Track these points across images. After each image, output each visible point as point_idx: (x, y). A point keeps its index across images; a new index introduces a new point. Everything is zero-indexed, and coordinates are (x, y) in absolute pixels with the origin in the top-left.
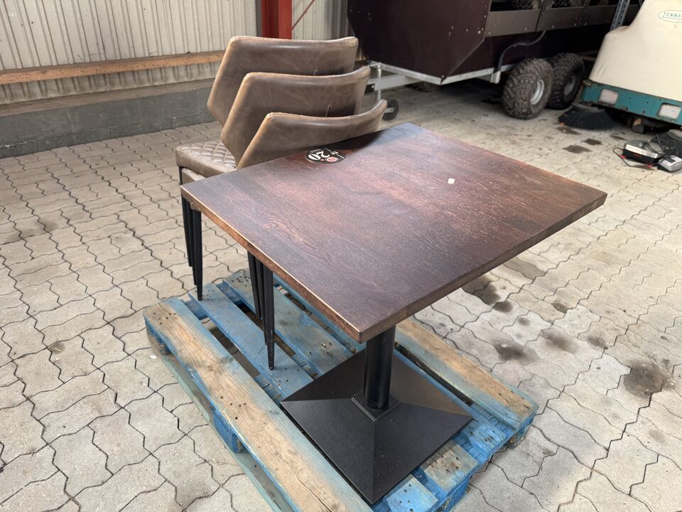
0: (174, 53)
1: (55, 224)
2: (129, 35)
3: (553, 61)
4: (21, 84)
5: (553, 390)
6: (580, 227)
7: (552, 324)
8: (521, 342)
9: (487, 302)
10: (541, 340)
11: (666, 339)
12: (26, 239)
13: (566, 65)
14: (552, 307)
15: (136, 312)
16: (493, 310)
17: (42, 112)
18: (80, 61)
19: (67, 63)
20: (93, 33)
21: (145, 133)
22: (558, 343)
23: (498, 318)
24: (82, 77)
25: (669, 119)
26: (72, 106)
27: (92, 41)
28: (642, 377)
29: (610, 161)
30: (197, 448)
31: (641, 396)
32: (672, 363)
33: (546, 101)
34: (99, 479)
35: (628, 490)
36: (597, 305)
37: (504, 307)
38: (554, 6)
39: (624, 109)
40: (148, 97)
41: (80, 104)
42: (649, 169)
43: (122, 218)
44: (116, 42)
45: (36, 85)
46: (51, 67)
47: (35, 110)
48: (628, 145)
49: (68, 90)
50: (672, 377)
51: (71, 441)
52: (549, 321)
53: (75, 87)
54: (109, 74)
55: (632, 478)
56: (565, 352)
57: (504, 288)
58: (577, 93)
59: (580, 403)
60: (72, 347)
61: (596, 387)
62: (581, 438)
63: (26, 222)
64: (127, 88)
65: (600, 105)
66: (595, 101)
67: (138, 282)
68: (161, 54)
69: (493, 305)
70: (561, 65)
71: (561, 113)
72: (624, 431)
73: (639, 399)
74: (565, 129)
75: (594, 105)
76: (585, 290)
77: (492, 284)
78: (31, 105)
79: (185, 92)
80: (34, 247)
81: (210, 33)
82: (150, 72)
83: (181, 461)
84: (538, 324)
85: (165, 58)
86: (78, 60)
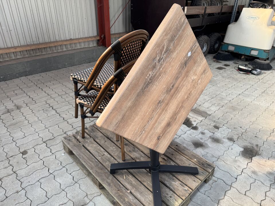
0: (65, 39)
1: (22, 106)
2: (48, 33)
3: (209, 36)
4: (7, 53)
5: (215, 158)
6: (223, 97)
7: (214, 134)
8: (202, 141)
9: (189, 127)
10: (210, 140)
11: (257, 137)
12: (10, 112)
13: (214, 37)
14: (214, 127)
15: (55, 137)
16: (191, 130)
17: (15, 64)
18: (30, 44)
19: (24, 45)
20: (34, 33)
21: (55, 70)
22: (216, 140)
23: (193, 132)
24: (30, 50)
25: (254, 55)
26: (27, 61)
27: (34, 36)
28: (248, 151)
29: (233, 72)
30: (81, 187)
31: (248, 158)
32: (259, 146)
33: (208, 51)
34: (43, 201)
35: (245, 193)
36: (230, 126)
37: (195, 128)
38: (208, 16)
39: (237, 52)
40: (56, 56)
41: (29, 60)
42: (248, 74)
43: (48, 102)
44: (43, 36)
45: (13, 53)
46: (18, 47)
47: (12, 63)
48: (240, 66)
49: (25, 55)
50: (260, 151)
51: (32, 187)
52: (212, 133)
53: (27, 54)
54: (40, 48)
55: (245, 189)
56: (219, 144)
57: (195, 121)
58: (220, 47)
59: (225, 162)
60: (31, 152)
61: (231, 156)
62: (226, 175)
63: (10, 105)
64: (47, 53)
65: (228, 51)
66: (227, 50)
67: (55, 126)
68: (60, 40)
69: (191, 128)
70: (213, 37)
71: (214, 55)
72: (242, 172)
73: (247, 159)
74: (216, 61)
75: (226, 52)
76: (226, 121)
77: (191, 120)
78: (10, 61)
79: (70, 54)
80: (14, 115)
81: (79, 31)
82: (56, 47)
83: (75, 192)
84: (208, 134)
85: (62, 42)
86: (28, 43)
